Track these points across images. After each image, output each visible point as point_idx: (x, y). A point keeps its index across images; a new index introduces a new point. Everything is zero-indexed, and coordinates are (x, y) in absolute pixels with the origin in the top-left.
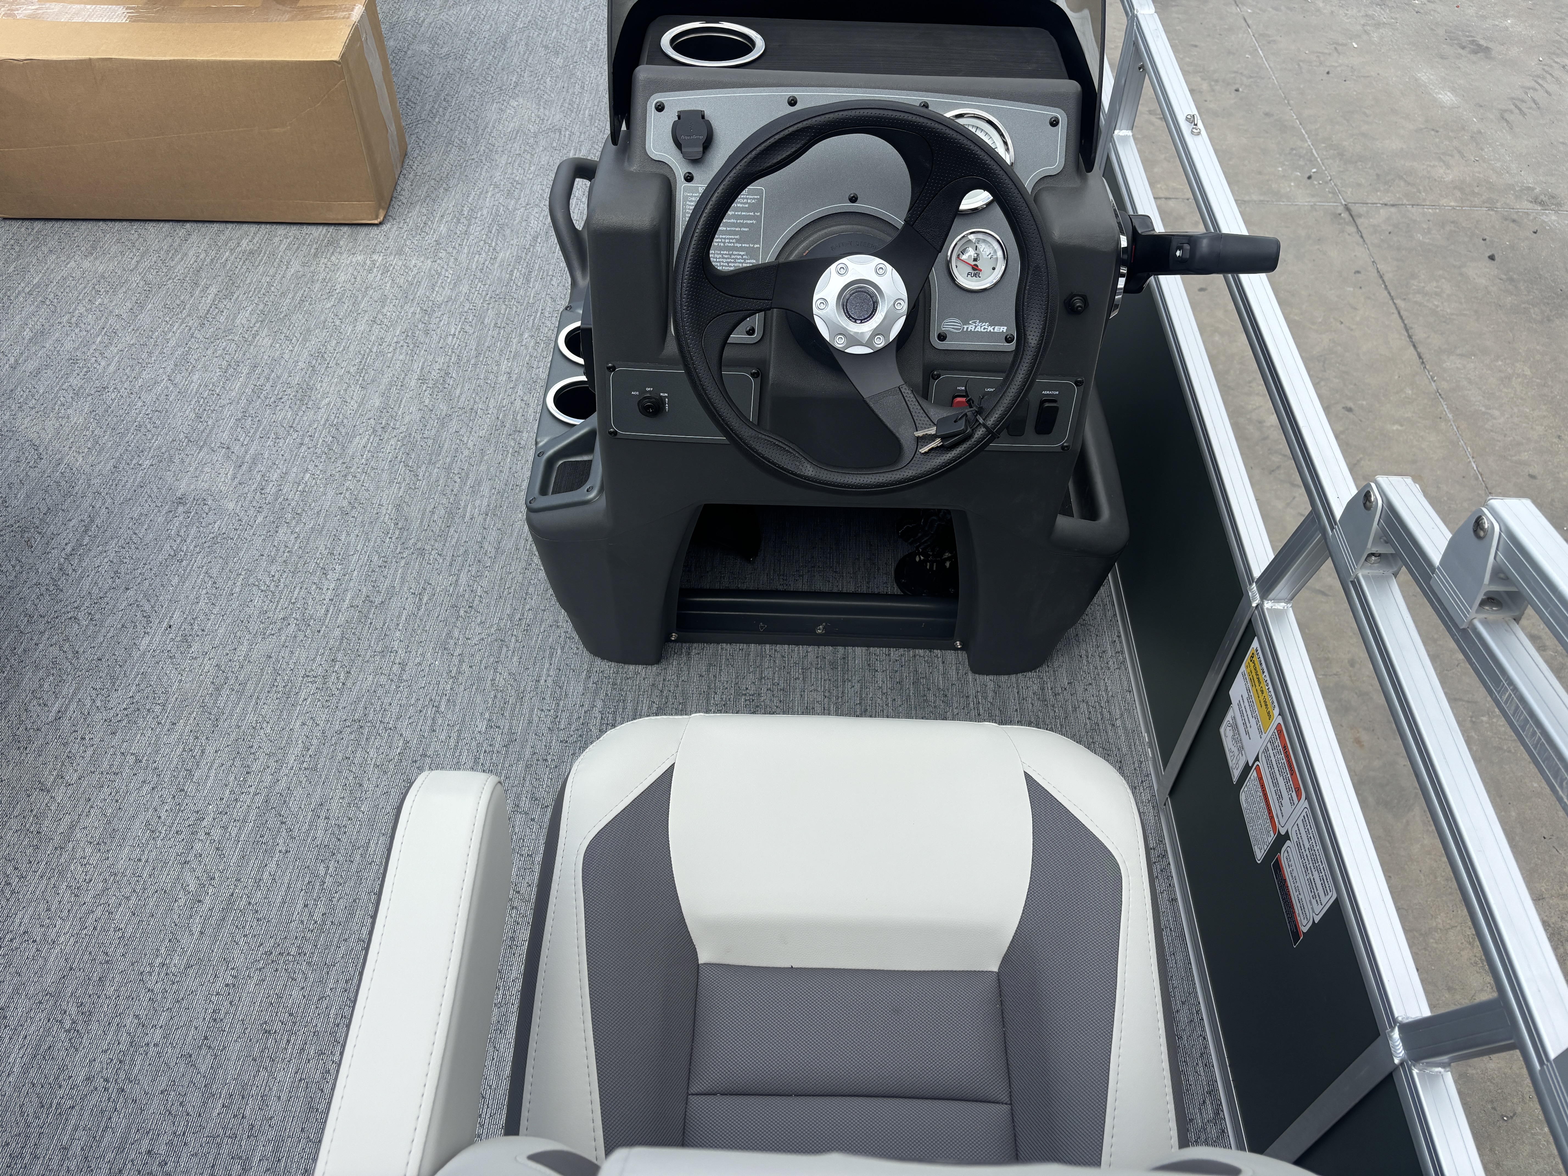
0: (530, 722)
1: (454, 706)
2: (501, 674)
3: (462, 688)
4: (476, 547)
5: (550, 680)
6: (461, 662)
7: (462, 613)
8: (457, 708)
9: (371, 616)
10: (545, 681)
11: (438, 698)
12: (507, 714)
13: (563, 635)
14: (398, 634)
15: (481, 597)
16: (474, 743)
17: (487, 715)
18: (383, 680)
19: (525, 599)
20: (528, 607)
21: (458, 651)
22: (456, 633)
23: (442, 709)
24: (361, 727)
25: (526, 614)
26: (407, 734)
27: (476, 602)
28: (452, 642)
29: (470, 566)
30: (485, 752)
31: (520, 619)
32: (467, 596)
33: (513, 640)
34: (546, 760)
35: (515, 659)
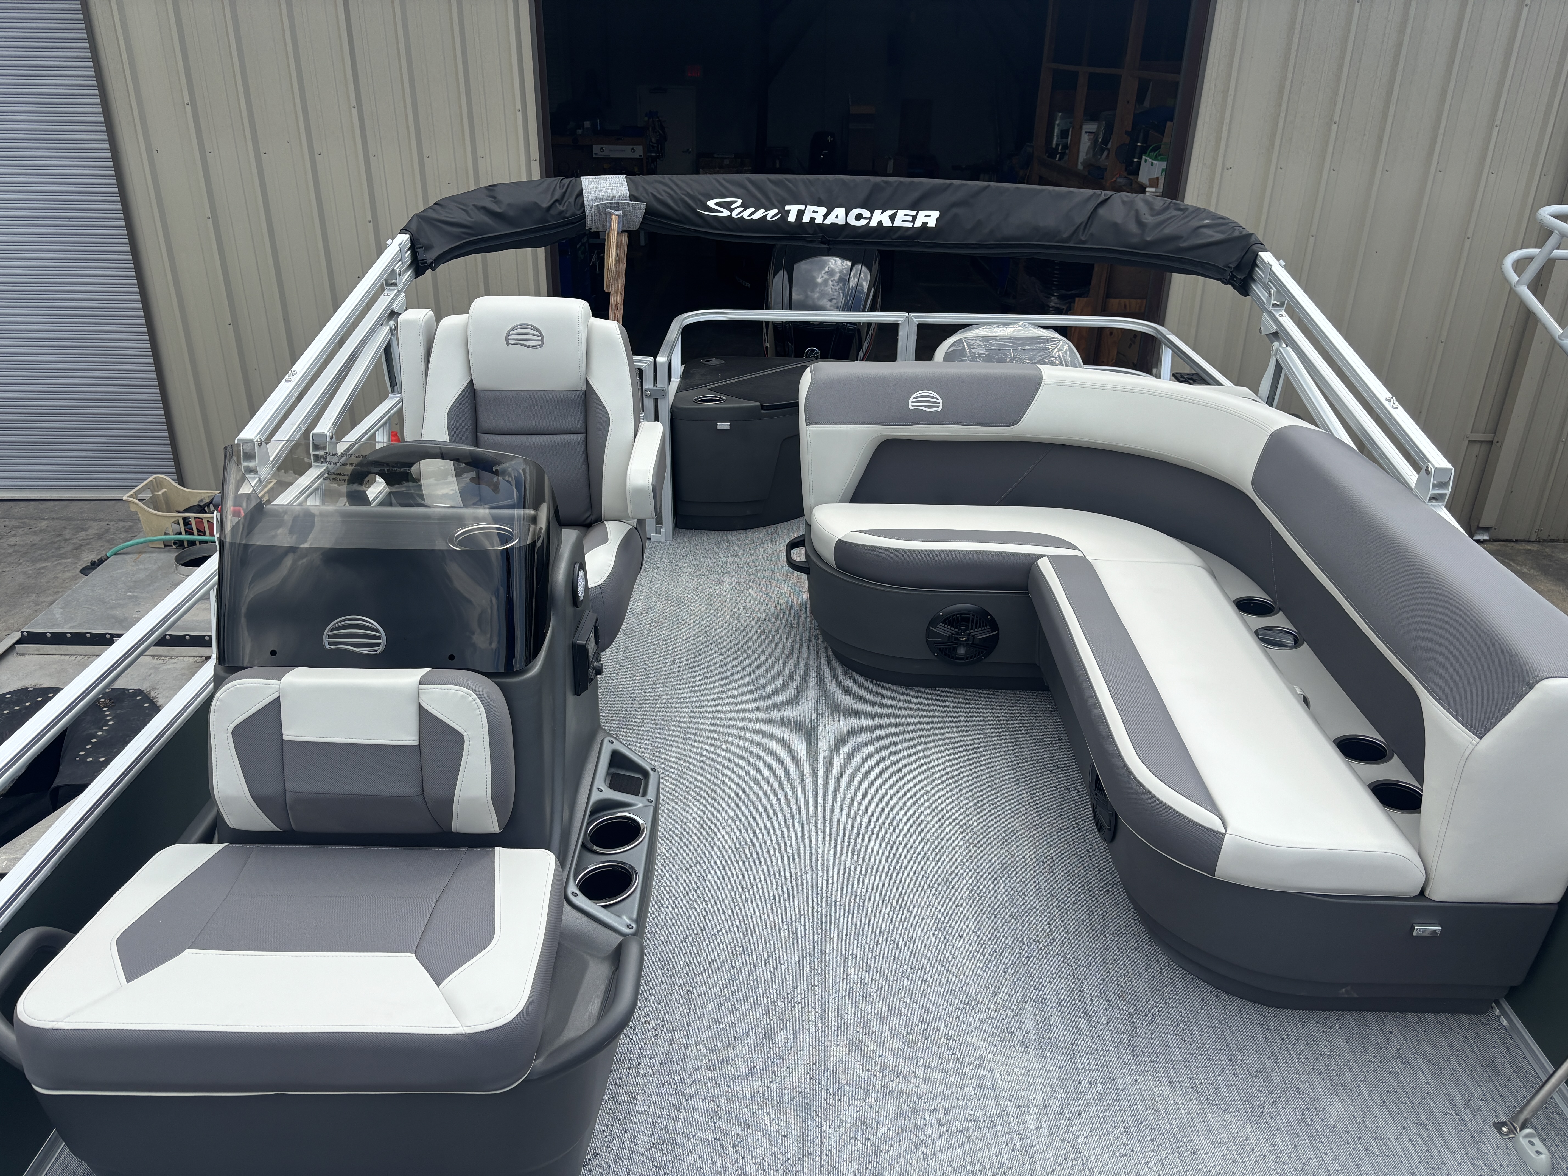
0: (677, 879)
1: (731, 889)
2: (702, 908)
3: (728, 899)
4: (738, 1006)
5: (666, 904)
6: (732, 916)
7: (739, 950)
8: (729, 887)
9: (810, 947)
10: (669, 904)
11: (744, 892)
12: (694, 884)
13: (658, 935)
14: (785, 934)
15: (727, 963)
16: (713, 867)
17: (708, 883)
18: (786, 904)
19: (690, 962)
20: (688, 955)
21: (736, 923)
22: (741, 936)
23: (739, 888)
24: (791, 876)
25: (688, 950)
26: (759, 874)
27: (729, 959)
28: (742, 929)
29: (741, 988)
30: (705, 863)
31: (692, 946)
32: (738, 963)
33: (696, 931)
34: (664, 859)
35: (693, 919)
